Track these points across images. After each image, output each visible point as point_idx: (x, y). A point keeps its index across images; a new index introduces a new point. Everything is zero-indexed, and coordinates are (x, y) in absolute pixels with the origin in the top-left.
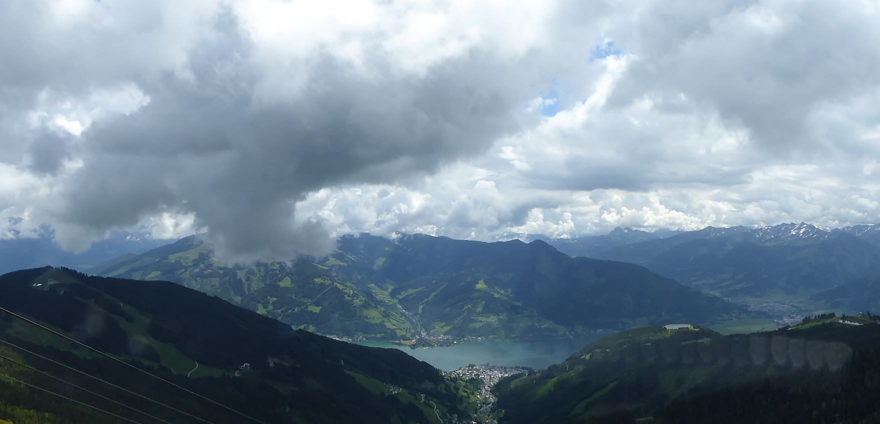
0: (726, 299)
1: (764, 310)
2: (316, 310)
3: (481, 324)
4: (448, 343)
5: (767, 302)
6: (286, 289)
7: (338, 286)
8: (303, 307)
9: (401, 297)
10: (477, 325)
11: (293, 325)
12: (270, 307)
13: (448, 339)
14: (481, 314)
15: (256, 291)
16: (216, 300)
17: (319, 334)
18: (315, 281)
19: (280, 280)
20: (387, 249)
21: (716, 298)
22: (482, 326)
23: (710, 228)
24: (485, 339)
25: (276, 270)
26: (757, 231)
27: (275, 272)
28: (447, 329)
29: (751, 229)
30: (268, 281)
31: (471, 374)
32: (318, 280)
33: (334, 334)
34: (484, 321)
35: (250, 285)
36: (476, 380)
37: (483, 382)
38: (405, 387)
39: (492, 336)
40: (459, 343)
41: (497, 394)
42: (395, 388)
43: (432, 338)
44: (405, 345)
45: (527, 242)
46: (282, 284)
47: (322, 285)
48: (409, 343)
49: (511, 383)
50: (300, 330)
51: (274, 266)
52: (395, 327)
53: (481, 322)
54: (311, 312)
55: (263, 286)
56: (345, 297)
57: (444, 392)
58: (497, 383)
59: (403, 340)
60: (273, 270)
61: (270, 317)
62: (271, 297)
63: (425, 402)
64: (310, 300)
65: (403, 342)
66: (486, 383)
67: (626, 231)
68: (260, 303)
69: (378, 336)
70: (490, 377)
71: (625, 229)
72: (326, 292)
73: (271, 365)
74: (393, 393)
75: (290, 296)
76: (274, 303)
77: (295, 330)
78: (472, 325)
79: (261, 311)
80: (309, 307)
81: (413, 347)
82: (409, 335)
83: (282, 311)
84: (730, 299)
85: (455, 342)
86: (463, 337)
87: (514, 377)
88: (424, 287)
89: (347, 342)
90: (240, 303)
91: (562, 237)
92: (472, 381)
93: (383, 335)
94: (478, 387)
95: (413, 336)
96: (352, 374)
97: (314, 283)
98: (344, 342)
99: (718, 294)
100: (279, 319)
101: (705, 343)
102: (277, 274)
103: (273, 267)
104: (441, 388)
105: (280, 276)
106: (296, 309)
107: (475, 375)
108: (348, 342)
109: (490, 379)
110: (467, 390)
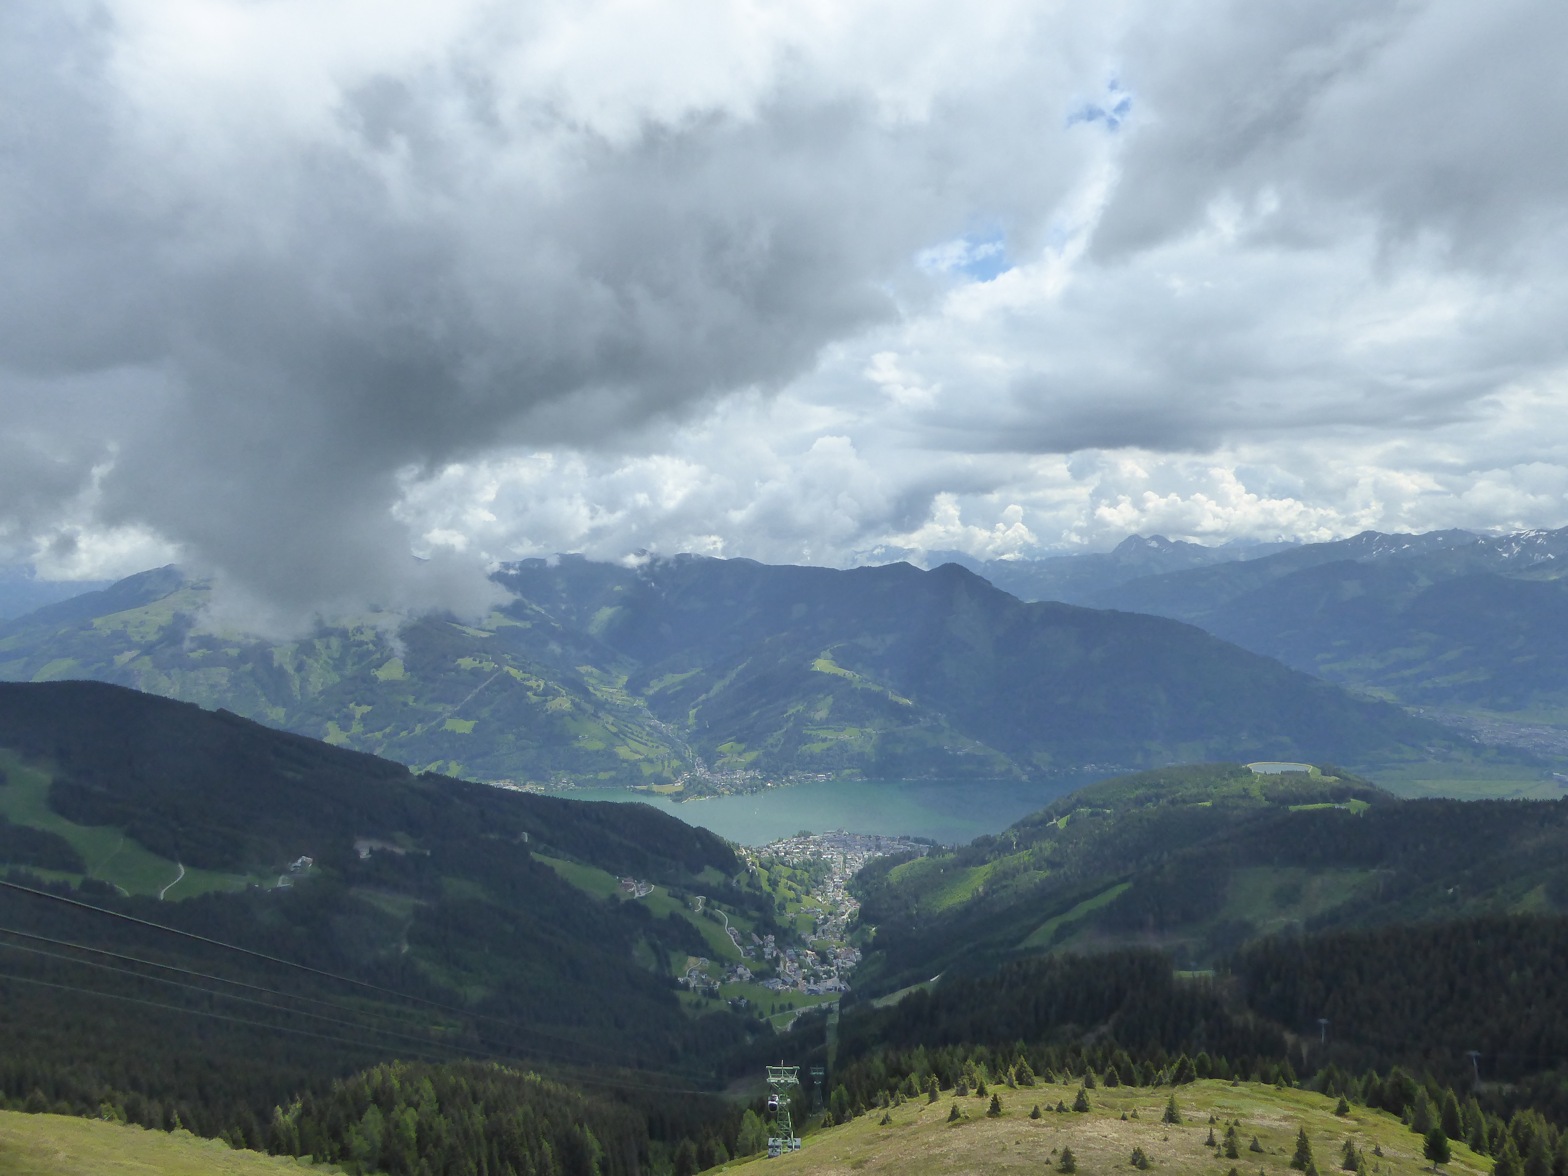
0: (1411, 710)
1: (1522, 744)
2: (464, 727)
3: (825, 745)
4: (754, 788)
5: (1530, 726)
6: (391, 684)
7: (513, 672)
8: (434, 723)
9: (651, 692)
10: (817, 748)
11: (413, 763)
12: (357, 728)
13: (753, 778)
14: (824, 724)
15: (321, 693)
16: (223, 718)
17: (472, 780)
18: (459, 665)
19: (379, 666)
20: (618, 588)
21: (1383, 707)
22: (828, 749)
23: (1369, 535)
24: (833, 777)
25: (367, 644)
26: (1506, 541)
27: (365, 647)
28: (751, 756)
29: (1485, 537)
30: (350, 670)
31: (803, 851)
32: (466, 663)
33: (508, 777)
34: (831, 740)
35: (304, 681)
36: (814, 864)
37: (829, 869)
38: (662, 883)
39: (847, 771)
40: (778, 785)
41: (860, 893)
42: (639, 885)
43: (719, 776)
44: (660, 794)
45: (925, 568)
46: (382, 674)
47: (475, 673)
48: (668, 789)
49: (891, 872)
50: (429, 774)
51: (362, 633)
52: (638, 757)
53: (824, 740)
54: (453, 732)
55: (338, 679)
56: (528, 697)
57: (745, 889)
58: (860, 871)
59: (656, 783)
60: (360, 644)
61: (357, 749)
62: (358, 704)
63: (705, 914)
64: (449, 708)
65: (655, 788)
66: (837, 870)
67: (1154, 544)
68: (331, 718)
69: (602, 776)
70: (845, 858)
71: (1154, 538)
72: (487, 688)
73: (364, 854)
74: (637, 895)
75: (402, 699)
76: (364, 718)
77: (417, 774)
78: (804, 748)
79: (334, 736)
80: (449, 721)
81: (678, 797)
82: (667, 774)
83: (384, 736)
84: (1422, 711)
85: (769, 784)
86: (786, 774)
87: (896, 860)
88: (698, 670)
89: (534, 794)
90: (282, 722)
91: (1004, 557)
92: (807, 865)
93: (613, 773)
94: (820, 879)
95: (677, 773)
96: (547, 860)
97: (457, 669)
98: (527, 794)
99: (1387, 695)
100: (378, 752)
101: (1354, 812)
102: (369, 653)
103: (359, 637)
104: (738, 882)
105: (378, 655)
106: (418, 729)
107: (812, 854)
108: (538, 792)
109: (845, 862)
110: (795, 885)
